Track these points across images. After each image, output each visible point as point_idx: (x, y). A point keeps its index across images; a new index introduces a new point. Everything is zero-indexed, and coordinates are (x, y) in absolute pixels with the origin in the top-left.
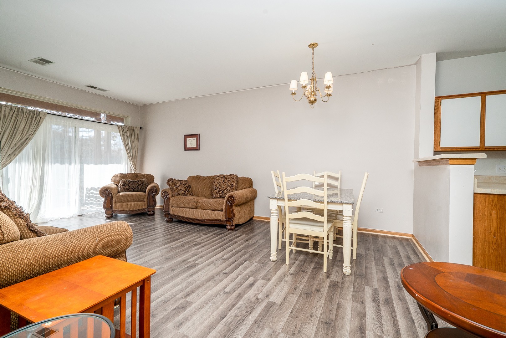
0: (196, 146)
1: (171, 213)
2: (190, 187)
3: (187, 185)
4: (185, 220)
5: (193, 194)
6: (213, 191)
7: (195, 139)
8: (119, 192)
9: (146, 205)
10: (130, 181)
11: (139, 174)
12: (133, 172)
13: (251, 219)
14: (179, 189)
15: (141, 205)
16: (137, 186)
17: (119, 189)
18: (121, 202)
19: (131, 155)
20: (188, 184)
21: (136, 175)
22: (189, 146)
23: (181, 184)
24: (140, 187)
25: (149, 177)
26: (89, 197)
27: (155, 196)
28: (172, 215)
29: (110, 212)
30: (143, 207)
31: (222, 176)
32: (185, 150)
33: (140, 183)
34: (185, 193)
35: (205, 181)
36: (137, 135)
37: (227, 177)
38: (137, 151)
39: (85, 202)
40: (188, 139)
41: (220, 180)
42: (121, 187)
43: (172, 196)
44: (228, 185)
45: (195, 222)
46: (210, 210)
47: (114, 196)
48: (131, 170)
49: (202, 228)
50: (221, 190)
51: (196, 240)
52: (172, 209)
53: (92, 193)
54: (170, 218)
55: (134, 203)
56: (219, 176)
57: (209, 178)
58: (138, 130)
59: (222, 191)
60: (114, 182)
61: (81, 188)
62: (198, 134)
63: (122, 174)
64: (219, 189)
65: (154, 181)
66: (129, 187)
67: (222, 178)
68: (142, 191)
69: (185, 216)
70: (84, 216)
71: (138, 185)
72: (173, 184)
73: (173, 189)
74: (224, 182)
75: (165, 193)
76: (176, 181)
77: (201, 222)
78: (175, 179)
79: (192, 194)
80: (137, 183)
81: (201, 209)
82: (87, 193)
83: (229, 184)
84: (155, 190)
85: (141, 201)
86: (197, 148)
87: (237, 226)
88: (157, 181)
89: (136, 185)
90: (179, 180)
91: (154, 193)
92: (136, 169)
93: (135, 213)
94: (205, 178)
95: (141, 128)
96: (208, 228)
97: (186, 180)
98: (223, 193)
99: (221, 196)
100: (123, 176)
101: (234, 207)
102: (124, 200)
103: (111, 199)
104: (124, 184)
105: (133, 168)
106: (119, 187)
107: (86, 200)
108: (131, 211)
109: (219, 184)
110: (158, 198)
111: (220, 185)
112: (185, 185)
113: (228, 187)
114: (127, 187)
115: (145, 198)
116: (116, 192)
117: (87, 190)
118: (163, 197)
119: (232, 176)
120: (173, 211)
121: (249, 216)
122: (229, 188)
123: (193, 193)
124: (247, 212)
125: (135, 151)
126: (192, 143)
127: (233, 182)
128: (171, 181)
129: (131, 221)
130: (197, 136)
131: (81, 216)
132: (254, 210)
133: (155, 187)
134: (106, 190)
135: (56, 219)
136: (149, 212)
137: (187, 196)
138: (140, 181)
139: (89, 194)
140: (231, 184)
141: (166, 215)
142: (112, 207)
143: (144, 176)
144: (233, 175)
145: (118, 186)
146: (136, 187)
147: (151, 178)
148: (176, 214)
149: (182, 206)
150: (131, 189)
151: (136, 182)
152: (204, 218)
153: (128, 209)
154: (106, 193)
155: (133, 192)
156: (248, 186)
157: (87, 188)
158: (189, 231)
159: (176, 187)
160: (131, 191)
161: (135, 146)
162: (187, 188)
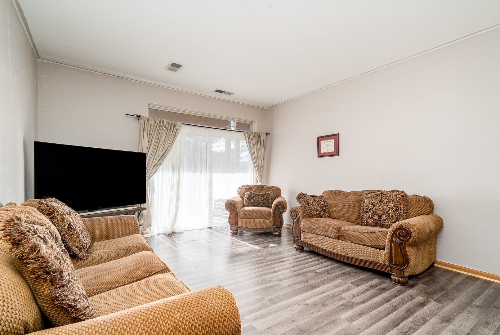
0: (333, 151)
1: (302, 239)
2: (326, 205)
3: (322, 203)
4: (321, 253)
5: (331, 216)
6: (362, 214)
7: (333, 140)
8: (244, 206)
9: (272, 223)
10: (255, 194)
11: (265, 186)
12: (259, 184)
13: (432, 266)
14: (313, 207)
15: (267, 224)
16: (263, 201)
17: (244, 203)
18: (246, 218)
19: (257, 164)
20: (324, 200)
21: (261, 188)
22: (323, 151)
23: (315, 200)
24: (265, 201)
25: (276, 189)
26: (217, 209)
27: (282, 213)
28: (302, 242)
29: (235, 228)
30: (269, 226)
31: (378, 193)
32: (319, 156)
33: (265, 197)
34: (320, 214)
35: (348, 198)
36: (263, 142)
37: (387, 195)
38: (262, 160)
39: (214, 214)
40: (322, 142)
41: (375, 198)
42: (246, 200)
43: (304, 217)
44: (389, 208)
45: (336, 258)
46: (361, 244)
47: (238, 210)
48: (257, 180)
49: (348, 269)
50: (376, 214)
51: (344, 295)
52: (303, 234)
53: (220, 204)
54: (300, 246)
55: (259, 220)
56: (371, 193)
57: (354, 195)
58: (264, 136)
59: (379, 216)
60: (240, 194)
61: (211, 199)
62: (337, 134)
63: (247, 186)
64: (374, 212)
65: (280, 195)
66: (254, 200)
67: (377, 195)
68: (268, 207)
69: (321, 246)
70: (212, 229)
71: (263, 199)
72: (304, 201)
73: (305, 207)
74: (382, 202)
75: (294, 213)
76: (309, 197)
77: (345, 260)
78: (307, 194)
79: (329, 215)
80: (263, 197)
81: (345, 239)
82: (215, 204)
83: (391, 205)
84: (282, 207)
85: (266, 218)
86: (336, 153)
87: (411, 277)
88: (285, 196)
89: (260, 199)
90: (311, 196)
91: (281, 210)
92: (262, 180)
93: (260, 232)
94: (348, 194)
95: (267, 133)
96: (358, 271)
97: (321, 196)
98: (380, 219)
99: (376, 224)
100: (249, 188)
101: (407, 247)
102: (249, 215)
103: (236, 214)
104: (249, 197)
105: (258, 179)
106: (244, 200)
107: (214, 211)
108: (255, 229)
109: (372, 204)
110: (286, 216)
111: (374, 206)
112: (320, 202)
113: (389, 210)
114: (252, 201)
115: (270, 215)
116: (241, 205)
117: (215, 201)
118: (292, 217)
119: (396, 193)
120: (305, 237)
121: (429, 261)
122: (391, 212)
123: (331, 214)
124: (426, 255)
125: (261, 160)
126: (328, 146)
127: (399, 202)
128: (301, 197)
129: (256, 242)
130: (336, 137)
131: (210, 228)
132: (436, 250)
133: (282, 202)
134: (230, 204)
135: (190, 229)
136: (275, 232)
137: (323, 218)
138: (266, 194)
139: (217, 205)
140: (394, 206)
141: (295, 241)
142: (236, 223)
143: (270, 188)
144: (398, 191)
145: (243, 198)
146: (261, 201)
147: (277, 192)
148: (308, 241)
149: (317, 232)
150: (256, 204)
151: (261, 195)
152: (350, 255)
153: (252, 226)
154: (231, 206)
155: (258, 206)
156: (428, 211)
157: (215, 200)
158: (328, 272)
159: (309, 205)
160: (256, 206)
161: (261, 154)
162: (323, 206)
